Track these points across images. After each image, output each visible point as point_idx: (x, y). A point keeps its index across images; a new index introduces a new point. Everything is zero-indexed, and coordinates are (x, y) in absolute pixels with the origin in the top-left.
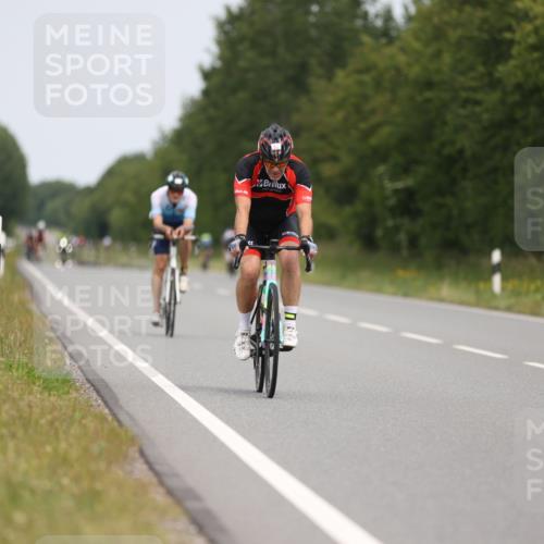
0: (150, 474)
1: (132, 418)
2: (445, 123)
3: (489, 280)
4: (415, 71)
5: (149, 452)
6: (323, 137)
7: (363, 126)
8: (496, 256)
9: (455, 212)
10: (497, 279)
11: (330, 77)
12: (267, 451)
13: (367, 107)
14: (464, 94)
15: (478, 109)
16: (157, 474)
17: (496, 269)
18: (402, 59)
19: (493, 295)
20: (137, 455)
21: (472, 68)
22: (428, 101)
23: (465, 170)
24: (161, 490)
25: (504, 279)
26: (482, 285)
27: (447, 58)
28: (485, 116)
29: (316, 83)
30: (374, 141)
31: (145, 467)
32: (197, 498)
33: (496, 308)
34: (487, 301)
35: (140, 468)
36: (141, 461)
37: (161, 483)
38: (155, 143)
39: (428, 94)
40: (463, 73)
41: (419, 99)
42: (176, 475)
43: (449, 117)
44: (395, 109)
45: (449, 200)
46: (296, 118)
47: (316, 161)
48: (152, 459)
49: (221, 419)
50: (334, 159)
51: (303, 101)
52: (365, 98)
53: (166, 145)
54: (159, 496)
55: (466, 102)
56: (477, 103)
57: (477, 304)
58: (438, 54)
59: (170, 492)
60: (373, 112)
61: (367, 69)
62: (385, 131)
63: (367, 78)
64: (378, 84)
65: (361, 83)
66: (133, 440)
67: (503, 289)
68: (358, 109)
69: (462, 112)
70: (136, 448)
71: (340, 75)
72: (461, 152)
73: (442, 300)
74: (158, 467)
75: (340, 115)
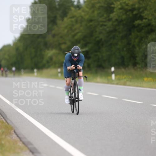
0: (18, 138)
1: (11, 122)
2: (96, 31)
3: (111, 76)
4: (87, 17)
5: (17, 131)
6: (61, 37)
7: (73, 34)
8: (113, 69)
9: (100, 57)
10: (113, 76)
11: (63, 20)
12: (50, 129)
13: (74, 28)
14: (101, 23)
15: (105, 27)
16: (19, 138)
17: (113, 72)
18: (83, 14)
19: (112, 80)
20: (14, 132)
21: (103, 16)
22: (91, 25)
23: (102, 45)
24: (21, 142)
25: (116, 75)
26: (109, 78)
27: (96, 12)
28: (108, 29)
29: (59, 22)
30: (76, 37)
31: (16, 136)
32: (31, 144)
33: (113, 84)
34: (110, 82)
35: (14, 136)
36: (15, 134)
37: (21, 140)
38: (13, 41)
39: (91, 23)
40: (101, 17)
41: (89, 25)
42: (25, 138)
43: (97, 30)
44: (82, 28)
45: (98, 54)
46: (53, 32)
47: (60, 44)
48: (18, 134)
49: (37, 121)
50: (65, 43)
51: (55, 27)
52: (73, 25)
53: (16, 42)
54: (20, 144)
55: (102, 25)
56: (105, 25)
57: (108, 83)
58: (93, 12)
59: (24, 143)
60: (76, 29)
61: (73, 17)
62: (79, 34)
63: (73, 19)
64: (77, 21)
65: (72, 21)
66: (12, 128)
67: (115, 78)
68: (71, 29)
69: (101, 28)
70: (13, 131)
71: (65, 19)
72: (101, 39)
73: (98, 82)
74: (19, 136)
75: (66, 31)
